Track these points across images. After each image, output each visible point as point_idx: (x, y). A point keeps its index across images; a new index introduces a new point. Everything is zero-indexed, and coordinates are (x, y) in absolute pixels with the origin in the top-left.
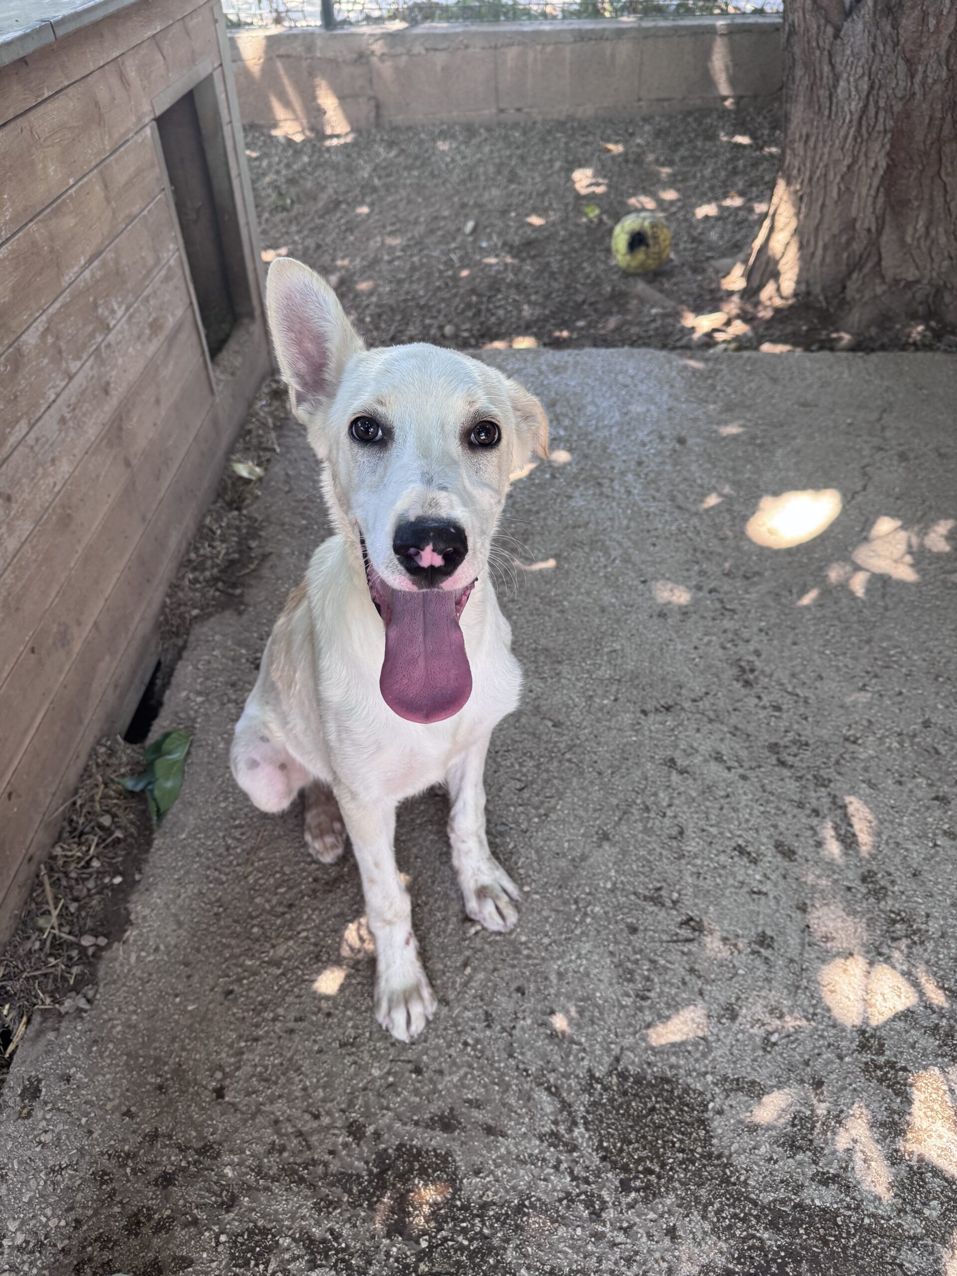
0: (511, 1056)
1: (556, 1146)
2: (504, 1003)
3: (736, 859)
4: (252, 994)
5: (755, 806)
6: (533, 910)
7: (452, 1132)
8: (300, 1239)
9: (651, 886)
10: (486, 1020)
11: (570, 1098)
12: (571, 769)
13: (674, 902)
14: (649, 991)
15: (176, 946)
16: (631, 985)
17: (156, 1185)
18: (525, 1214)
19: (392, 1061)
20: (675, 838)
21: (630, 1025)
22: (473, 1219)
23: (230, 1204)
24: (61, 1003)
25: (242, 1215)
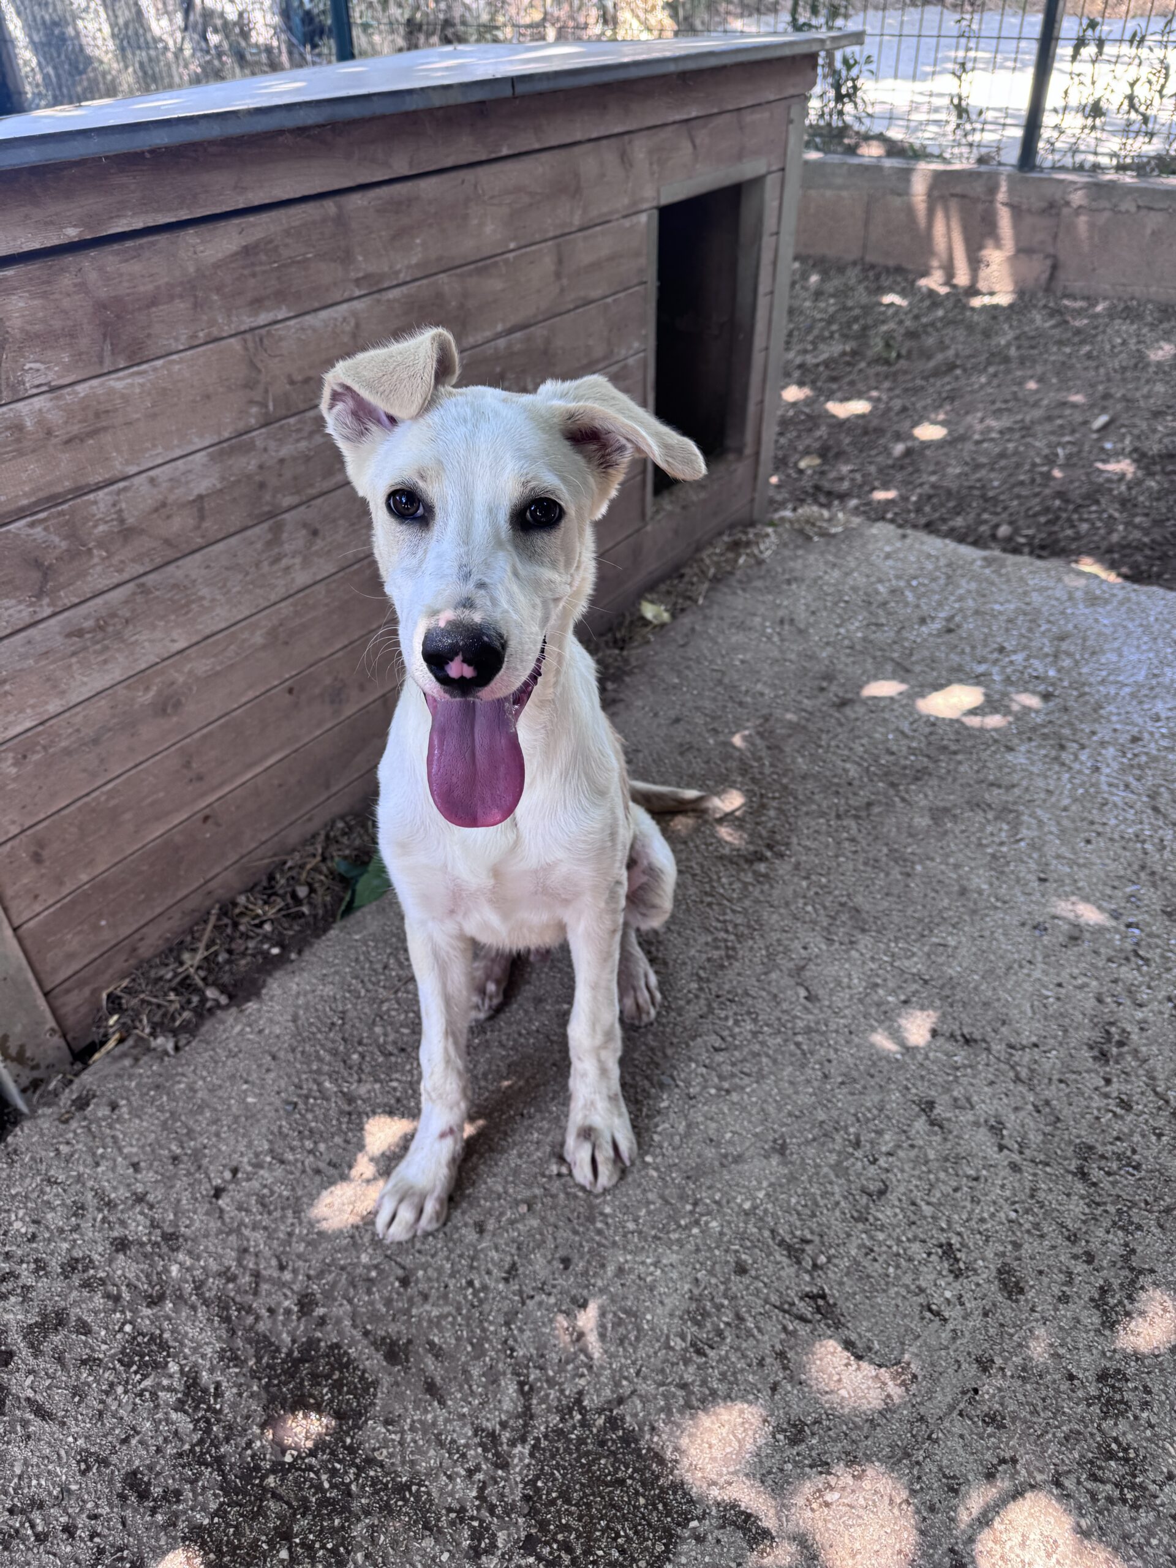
0: (507, 1324)
1: (485, 1450)
2: (539, 1264)
3: (933, 1258)
4: (310, 1116)
5: (1006, 1207)
6: (639, 1185)
7: (393, 1365)
8: (187, 1375)
9: (798, 1233)
10: (508, 1272)
11: (537, 1407)
12: (792, 1055)
13: (815, 1266)
14: (712, 1348)
15: (278, 1037)
16: (695, 1329)
17: (112, 1244)
18: (404, 1499)
19: (386, 1256)
20: (870, 1195)
21: (662, 1371)
22: (350, 1466)
23: (155, 1301)
24: (155, 1038)
25: (157, 1318)
